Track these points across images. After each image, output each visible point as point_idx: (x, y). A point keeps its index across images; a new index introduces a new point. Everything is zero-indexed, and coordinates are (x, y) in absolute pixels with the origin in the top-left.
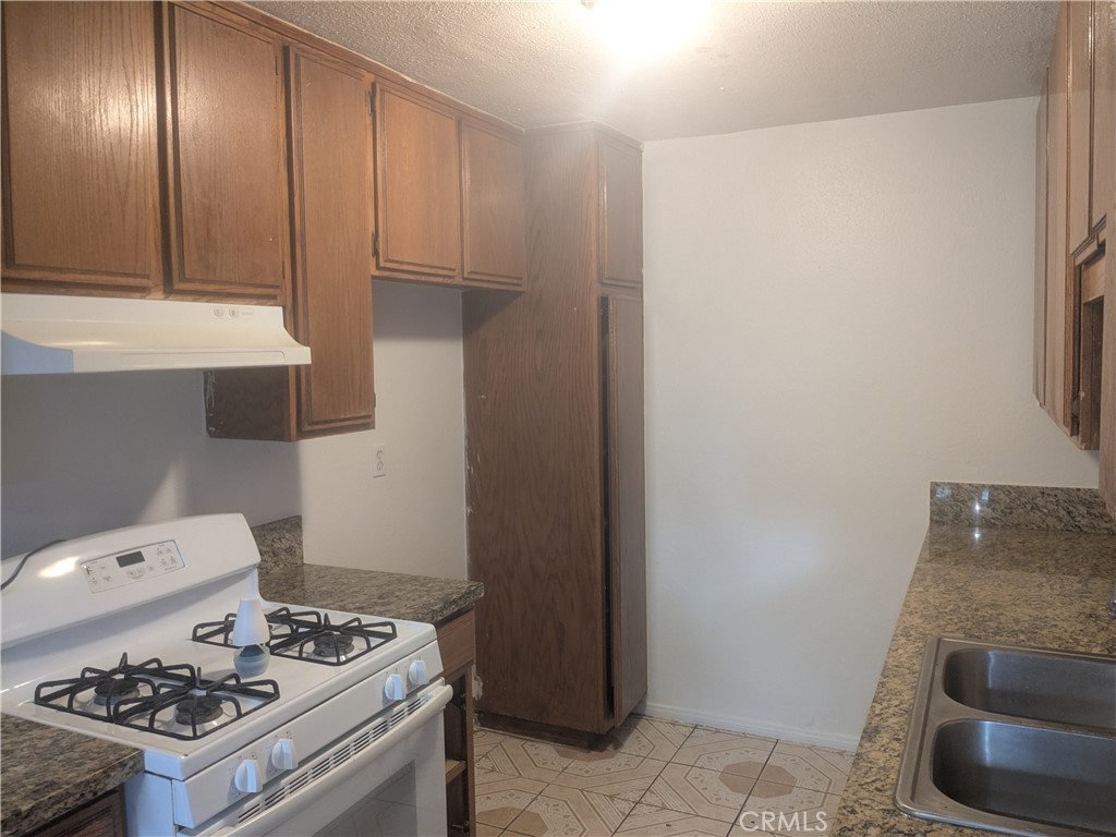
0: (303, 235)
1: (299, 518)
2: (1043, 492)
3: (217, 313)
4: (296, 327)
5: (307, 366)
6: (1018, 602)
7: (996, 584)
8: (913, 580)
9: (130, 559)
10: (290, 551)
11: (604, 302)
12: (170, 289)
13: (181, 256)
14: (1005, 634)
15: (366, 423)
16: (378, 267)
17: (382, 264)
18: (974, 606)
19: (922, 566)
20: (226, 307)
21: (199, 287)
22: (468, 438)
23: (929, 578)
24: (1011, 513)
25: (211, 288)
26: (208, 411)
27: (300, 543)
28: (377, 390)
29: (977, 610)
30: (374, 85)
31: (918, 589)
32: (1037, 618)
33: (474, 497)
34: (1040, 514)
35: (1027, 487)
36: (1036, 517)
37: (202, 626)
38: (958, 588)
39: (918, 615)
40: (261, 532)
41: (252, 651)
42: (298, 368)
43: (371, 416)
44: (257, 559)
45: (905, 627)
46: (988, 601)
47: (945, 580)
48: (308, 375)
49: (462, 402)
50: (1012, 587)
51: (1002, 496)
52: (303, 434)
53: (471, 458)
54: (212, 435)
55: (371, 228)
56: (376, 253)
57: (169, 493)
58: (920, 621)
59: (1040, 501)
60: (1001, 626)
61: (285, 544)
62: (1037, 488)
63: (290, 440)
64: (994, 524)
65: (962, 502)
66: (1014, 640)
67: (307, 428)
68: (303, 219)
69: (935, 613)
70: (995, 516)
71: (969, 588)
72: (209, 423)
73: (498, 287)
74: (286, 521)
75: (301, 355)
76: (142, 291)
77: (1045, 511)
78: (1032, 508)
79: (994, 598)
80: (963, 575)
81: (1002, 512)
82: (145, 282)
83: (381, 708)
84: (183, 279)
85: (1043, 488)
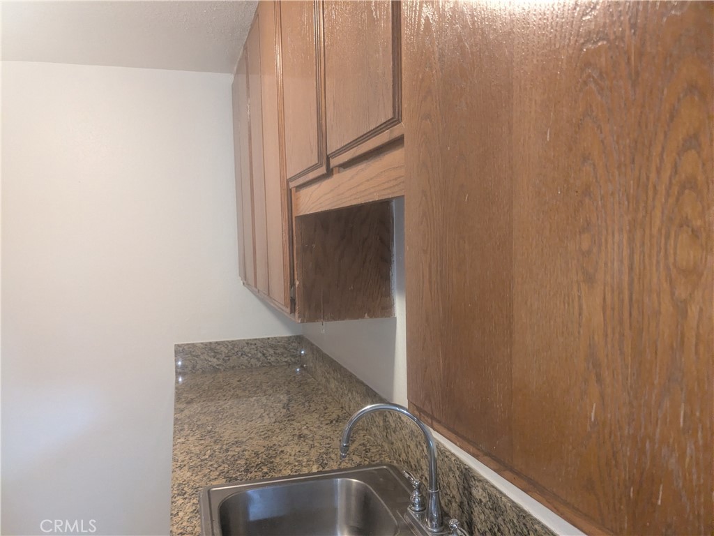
2: (248, 343)
6: (252, 435)
7: (233, 421)
8: (175, 431)
14: (253, 469)
18: (225, 447)
19: (178, 416)
23: (186, 426)
24: (229, 360)
29: (227, 450)
31: (179, 441)
32: (269, 448)
34: (247, 358)
35: (238, 340)
36: (244, 360)
38: (209, 432)
39: (186, 468)
45: (180, 485)
46: (232, 440)
47: (198, 426)
50: (244, 422)
51: (223, 349)
58: (189, 474)
59: (246, 349)
60: (248, 462)
62: (244, 340)
64: (219, 369)
65: (197, 356)
66: (260, 473)
69: (198, 462)
70: (219, 363)
71: (217, 430)
77: (250, 355)
78: (242, 355)
79: (236, 435)
80: (209, 419)
81: (223, 359)
85: (248, 340)
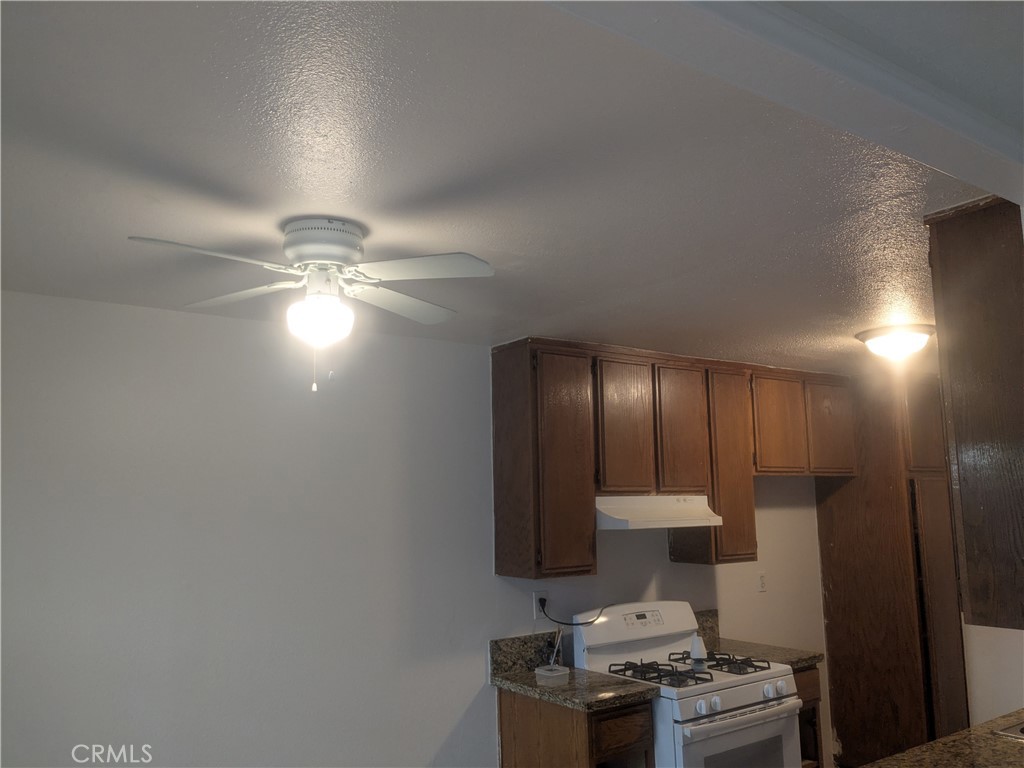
0: (717, 459)
1: (716, 611)
3: (678, 500)
4: (714, 506)
5: (720, 527)
9: (641, 616)
10: (712, 628)
11: (912, 483)
12: (659, 492)
13: (663, 477)
15: (752, 557)
16: (756, 470)
17: (759, 469)
20: (681, 497)
21: (671, 489)
22: (823, 572)
25: (675, 489)
26: (670, 548)
27: (718, 626)
28: (757, 540)
30: (751, 375)
33: (829, 612)
37: (673, 654)
40: (698, 614)
41: (699, 661)
42: (715, 527)
43: (755, 553)
44: (696, 626)
48: (720, 531)
49: (818, 548)
52: (719, 561)
53: (826, 586)
54: (672, 560)
55: (752, 450)
56: (755, 463)
57: (653, 589)
61: (709, 624)
63: (712, 564)
67: (721, 558)
68: (716, 453)
72: (670, 554)
73: (835, 475)
74: (710, 611)
75: (717, 521)
76: (647, 493)
82: (649, 489)
83: (762, 699)
84: (664, 486)
